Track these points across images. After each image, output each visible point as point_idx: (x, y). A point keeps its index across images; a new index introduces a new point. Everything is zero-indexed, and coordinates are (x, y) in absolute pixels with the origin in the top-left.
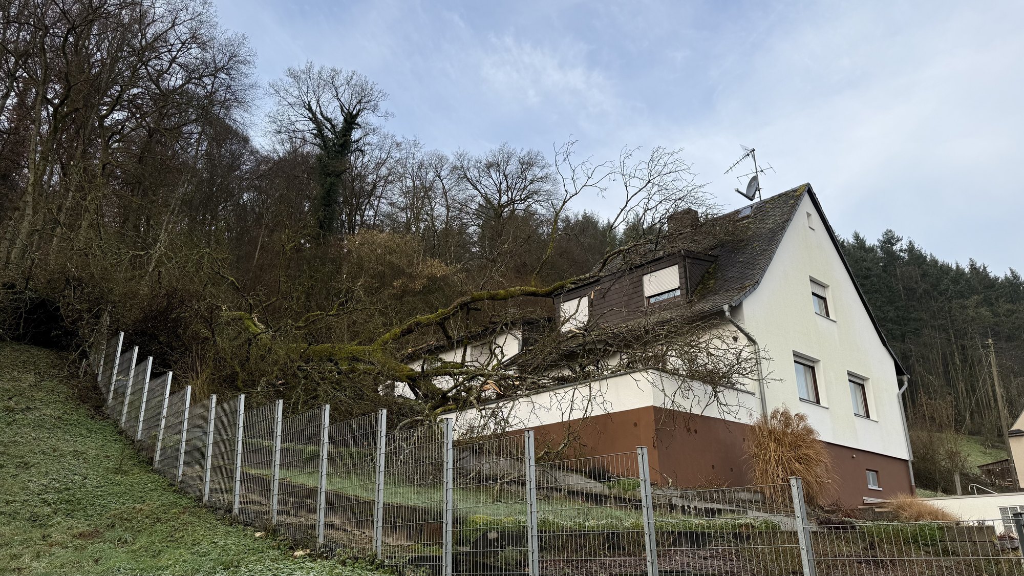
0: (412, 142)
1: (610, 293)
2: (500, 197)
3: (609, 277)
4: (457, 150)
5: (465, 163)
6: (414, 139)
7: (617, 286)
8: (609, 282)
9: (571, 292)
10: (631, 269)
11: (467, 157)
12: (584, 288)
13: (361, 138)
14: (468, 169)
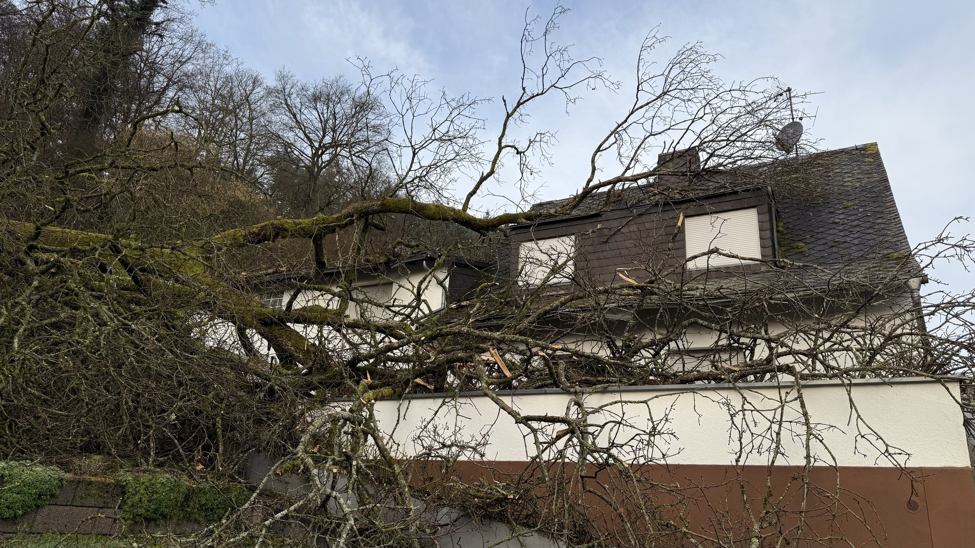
0: (222, 52)
1: (618, 237)
2: (324, 136)
3: (619, 212)
4: (281, 69)
5: (288, 86)
6: (225, 49)
7: (633, 228)
8: (619, 220)
9: (543, 227)
10: (666, 204)
11: (290, 82)
12: (569, 224)
13: (162, 22)
14: (289, 95)
